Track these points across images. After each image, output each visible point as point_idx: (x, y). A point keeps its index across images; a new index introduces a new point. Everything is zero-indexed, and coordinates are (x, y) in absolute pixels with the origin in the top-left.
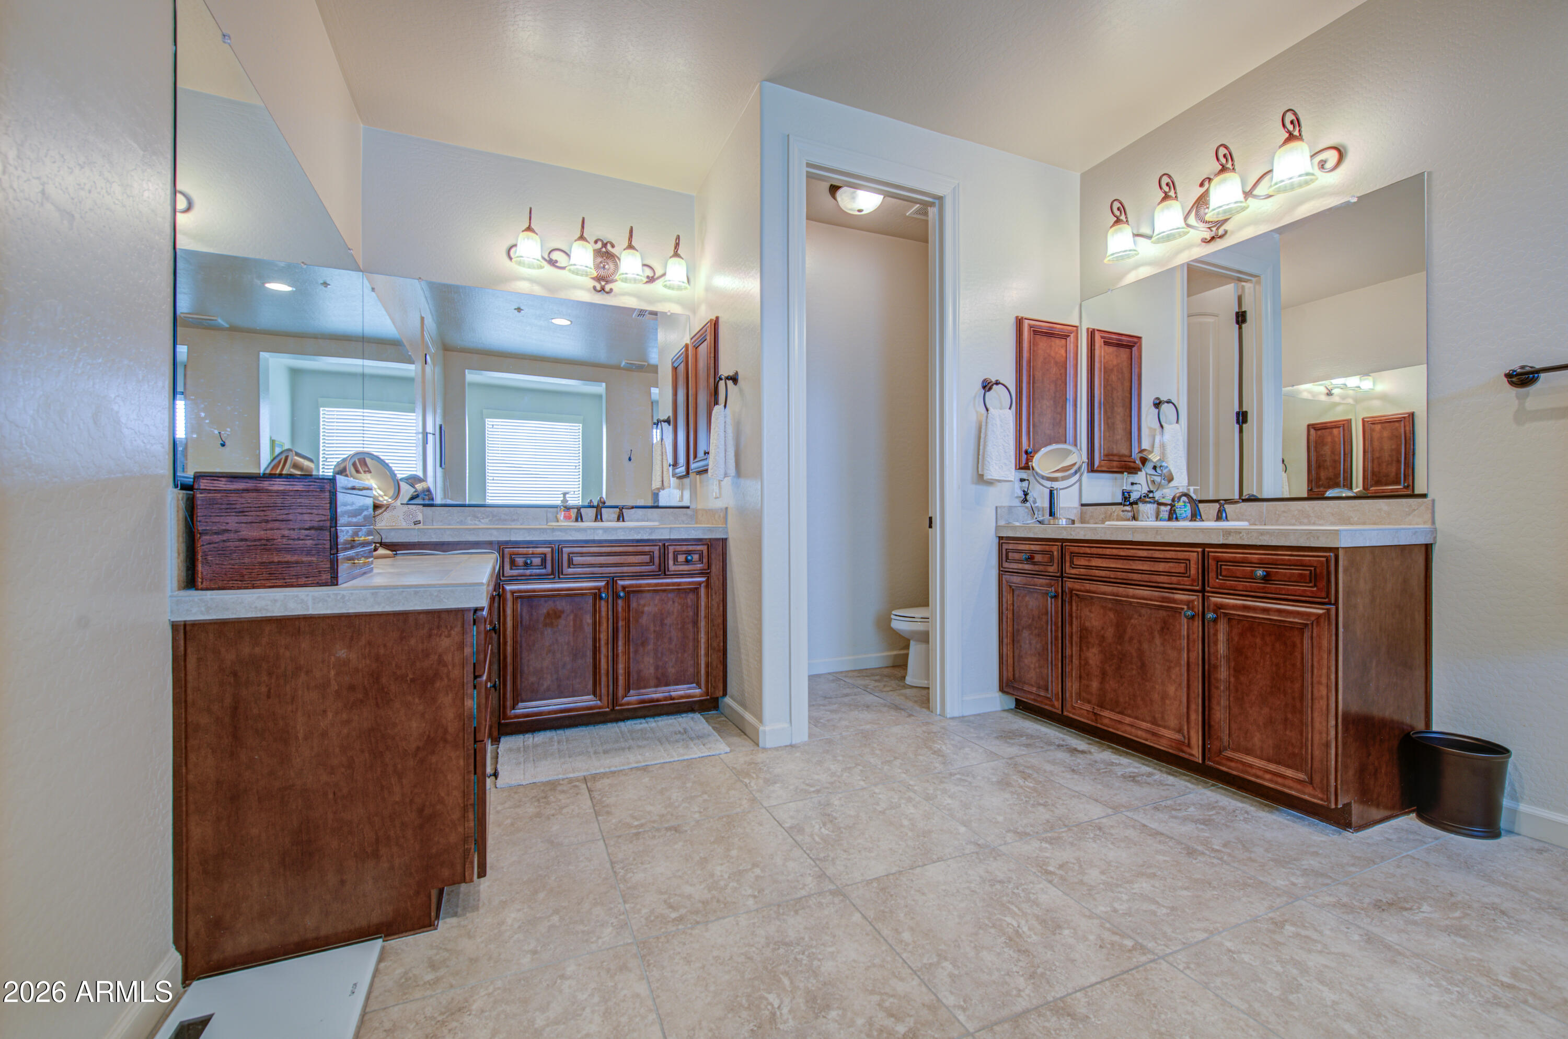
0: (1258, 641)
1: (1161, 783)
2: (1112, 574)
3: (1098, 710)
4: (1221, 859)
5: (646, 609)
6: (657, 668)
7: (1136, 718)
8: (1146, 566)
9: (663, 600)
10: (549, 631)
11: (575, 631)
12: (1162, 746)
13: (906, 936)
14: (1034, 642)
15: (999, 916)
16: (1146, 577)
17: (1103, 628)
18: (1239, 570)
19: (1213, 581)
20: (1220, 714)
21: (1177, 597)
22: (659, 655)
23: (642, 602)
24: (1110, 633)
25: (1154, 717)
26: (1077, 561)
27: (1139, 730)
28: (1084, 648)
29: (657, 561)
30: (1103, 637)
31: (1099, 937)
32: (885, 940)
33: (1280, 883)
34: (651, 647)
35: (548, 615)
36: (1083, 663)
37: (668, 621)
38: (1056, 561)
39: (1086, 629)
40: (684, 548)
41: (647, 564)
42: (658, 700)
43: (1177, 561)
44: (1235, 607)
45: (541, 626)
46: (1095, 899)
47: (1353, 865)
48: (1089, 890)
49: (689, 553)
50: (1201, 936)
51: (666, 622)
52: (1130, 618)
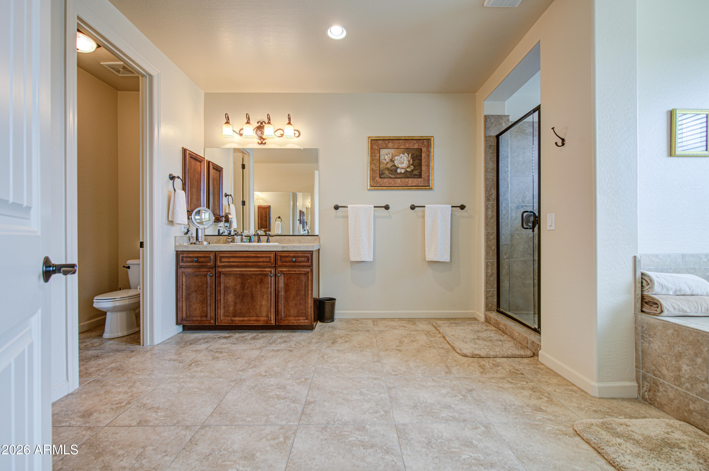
0: (292, 280)
1: (264, 337)
2: (240, 264)
3: (233, 318)
4: (298, 349)
7: (250, 317)
8: (254, 260)
12: (261, 323)
13: (248, 419)
14: (199, 297)
15: (267, 395)
16: (255, 264)
17: (235, 286)
18: (287, 259)
19: (279, 263)
20: (281, 307)
21: (266, 270)
24: (238, 287)
25: (257, 315)
26: (223, 260)
27: (251, 320)
28: (226, 295)
30: (235, 289)
31: (296, 383)
32: (244, 425)
33: (314, 348)
36: (225, 301)
38: (212, 260)
39: (227, 287)
43: (266, 257)
44: (286, 271)
46: (284, 375)
47: (321, 337)
48: (280, 373)
50: (314, 368)
52: (247, 280)
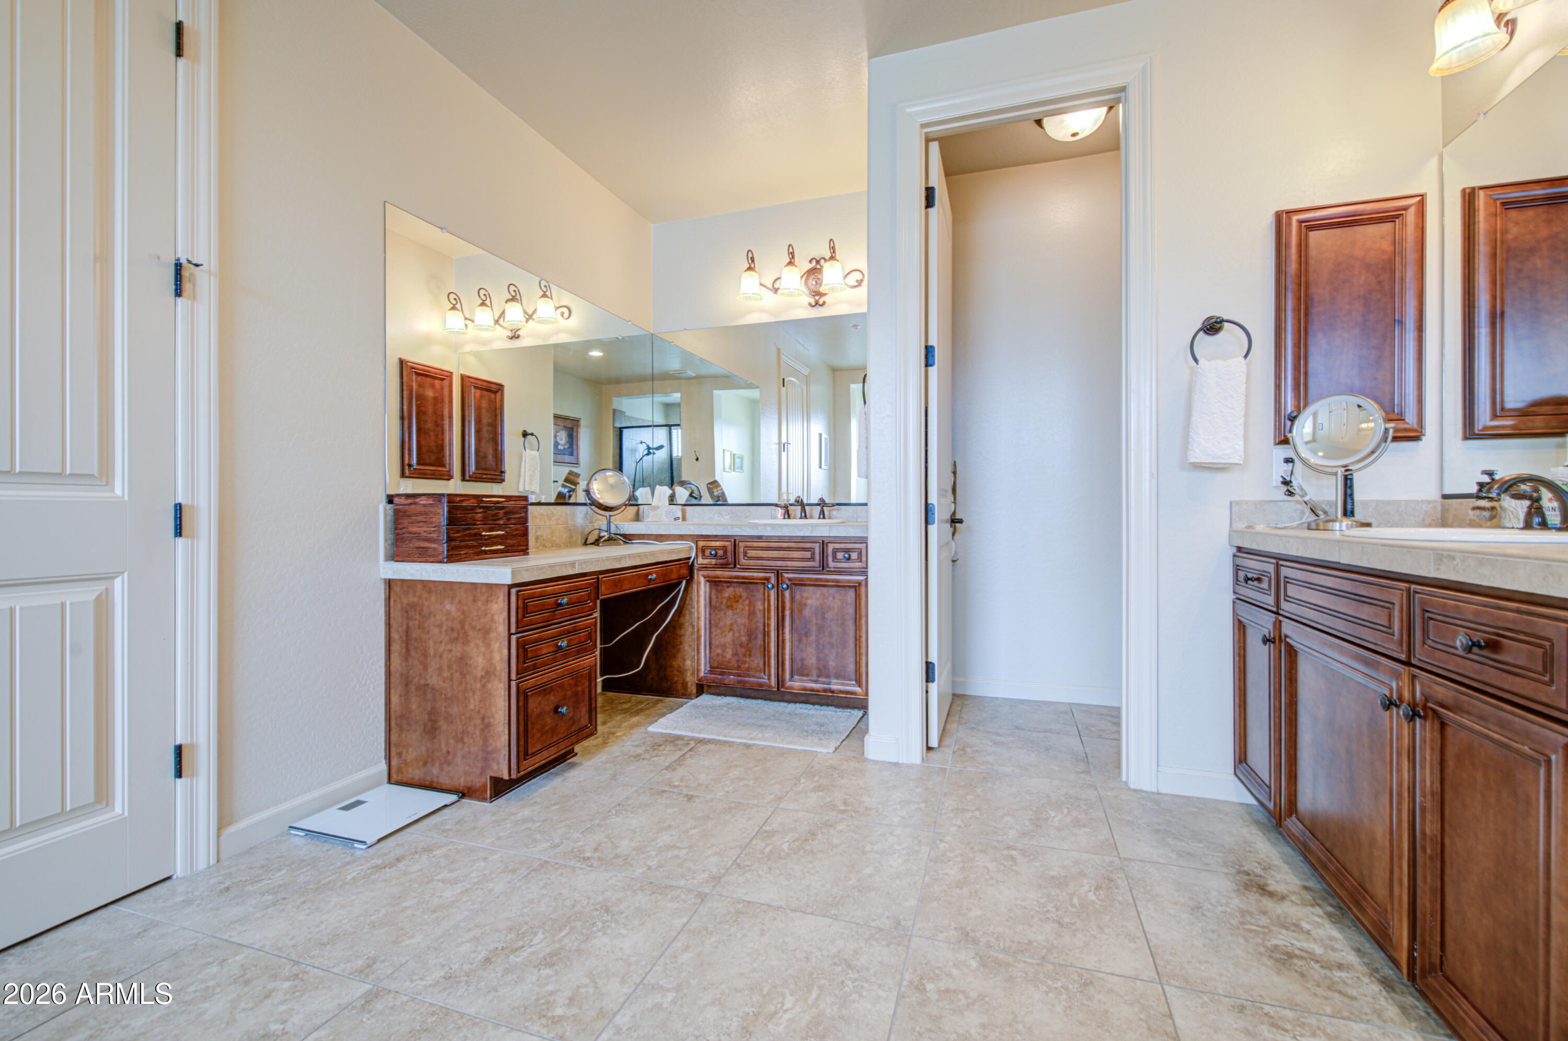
5: (809, 602)
6: (818, 659)
9: (824, 595)
10: (730, 612)
11: (749, 615)
22: (821, 647)
23: (805, 595)
29: (817, 557)
34: (812, 638)
35: (729, 599)
37: (829, 615)
40: (842, 546)
41: (808, 560)
42: (818, 691)
45: (724, 607)
49: (847, 551)
51: (826, 616)
